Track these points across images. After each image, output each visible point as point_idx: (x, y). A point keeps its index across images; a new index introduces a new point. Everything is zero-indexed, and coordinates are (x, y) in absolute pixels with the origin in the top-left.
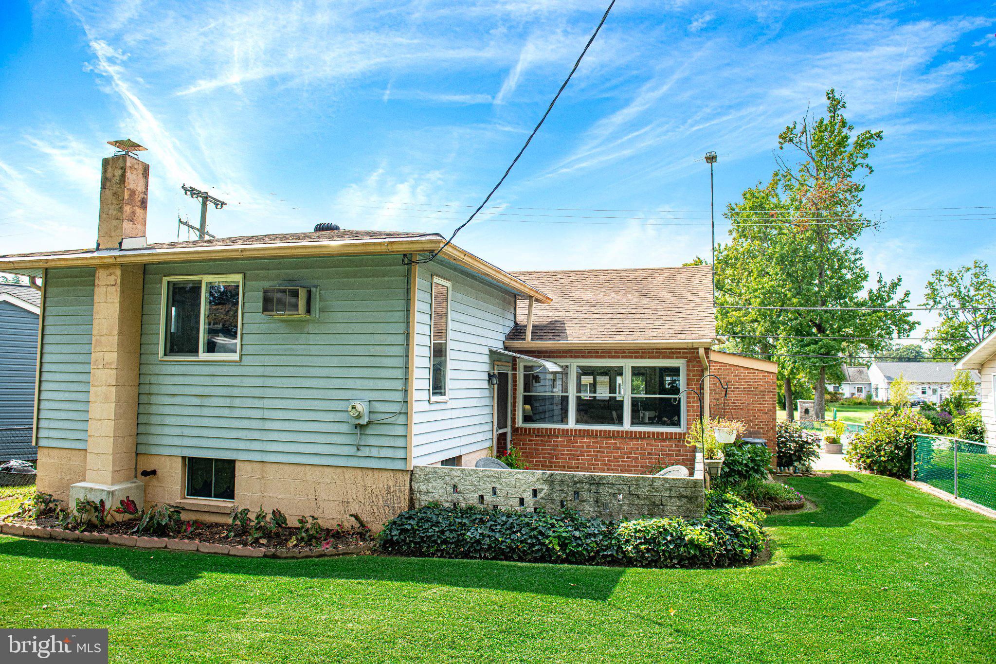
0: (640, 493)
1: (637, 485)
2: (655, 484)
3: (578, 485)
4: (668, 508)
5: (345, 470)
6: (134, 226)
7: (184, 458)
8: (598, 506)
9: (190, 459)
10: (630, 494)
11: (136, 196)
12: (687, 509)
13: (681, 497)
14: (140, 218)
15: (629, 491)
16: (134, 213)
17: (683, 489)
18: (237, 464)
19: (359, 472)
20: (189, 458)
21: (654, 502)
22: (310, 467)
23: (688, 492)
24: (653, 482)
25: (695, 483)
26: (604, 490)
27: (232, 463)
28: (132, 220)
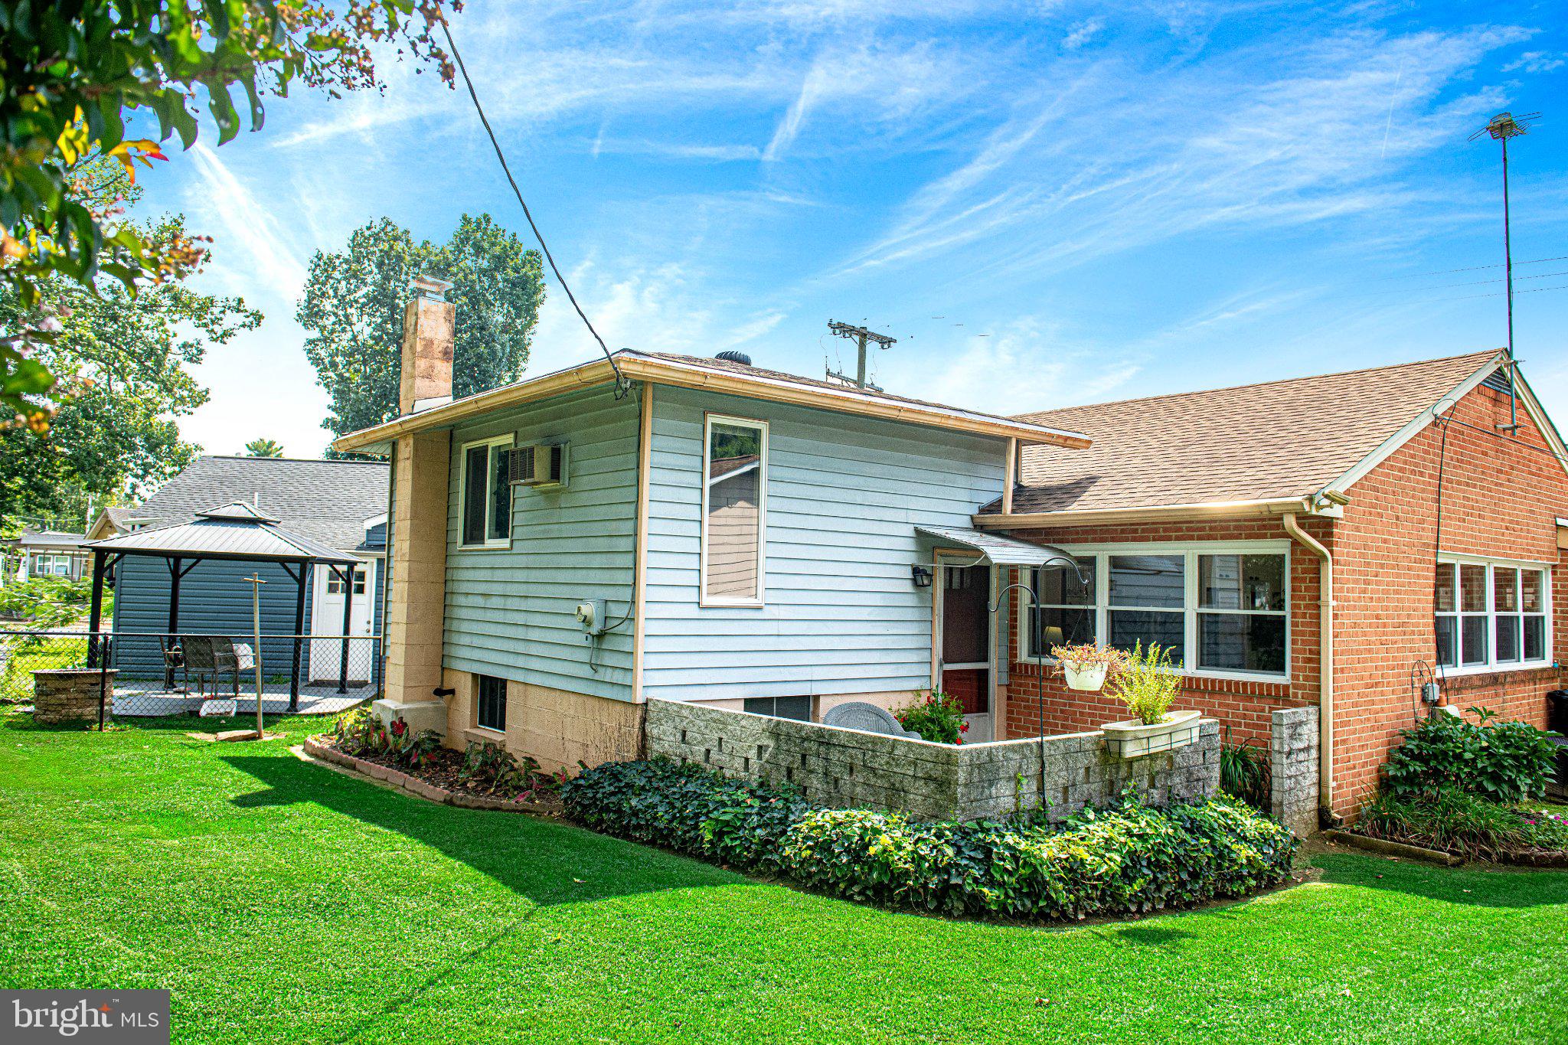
0: (877, 766)
1: (873, 751)
2: (896, 752)
3: (806, 744)
4: (911, 796)
5: (585, 699)
6: (433, 384)
7: (475, 676)
8: (828, 783)
9: (484, 677)
10: (864, 766)
11: (435, 346)
12: (936, 803)
13: (928, 779)
14: (443, 373)
15: (864, 761)
16: (432, 367)
17: (932, 765)
18: (509, 685)
19: (596, 703)
20: (482, 676)
21: (894, 785)
22: (558, 693)
23: (938, 772)
24: (893, 747)
25: (949, 756)
26: (835, 755)
27: (504, 682)
28: (429, 377)
